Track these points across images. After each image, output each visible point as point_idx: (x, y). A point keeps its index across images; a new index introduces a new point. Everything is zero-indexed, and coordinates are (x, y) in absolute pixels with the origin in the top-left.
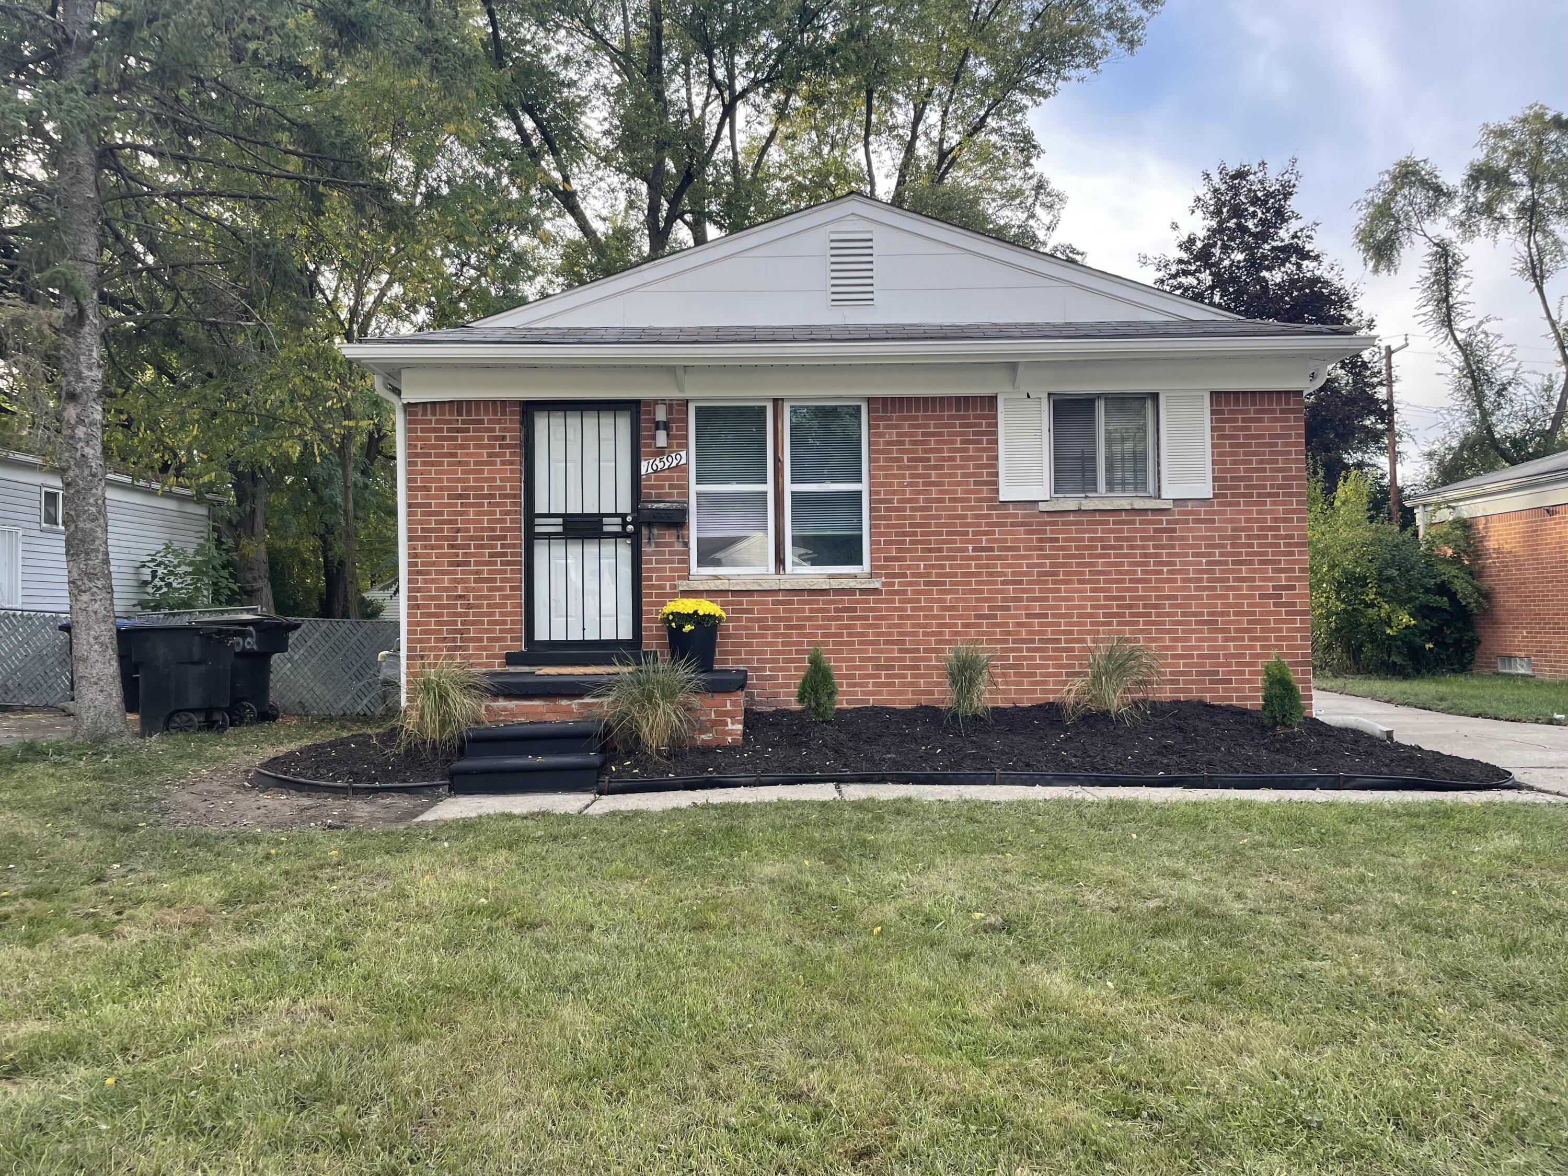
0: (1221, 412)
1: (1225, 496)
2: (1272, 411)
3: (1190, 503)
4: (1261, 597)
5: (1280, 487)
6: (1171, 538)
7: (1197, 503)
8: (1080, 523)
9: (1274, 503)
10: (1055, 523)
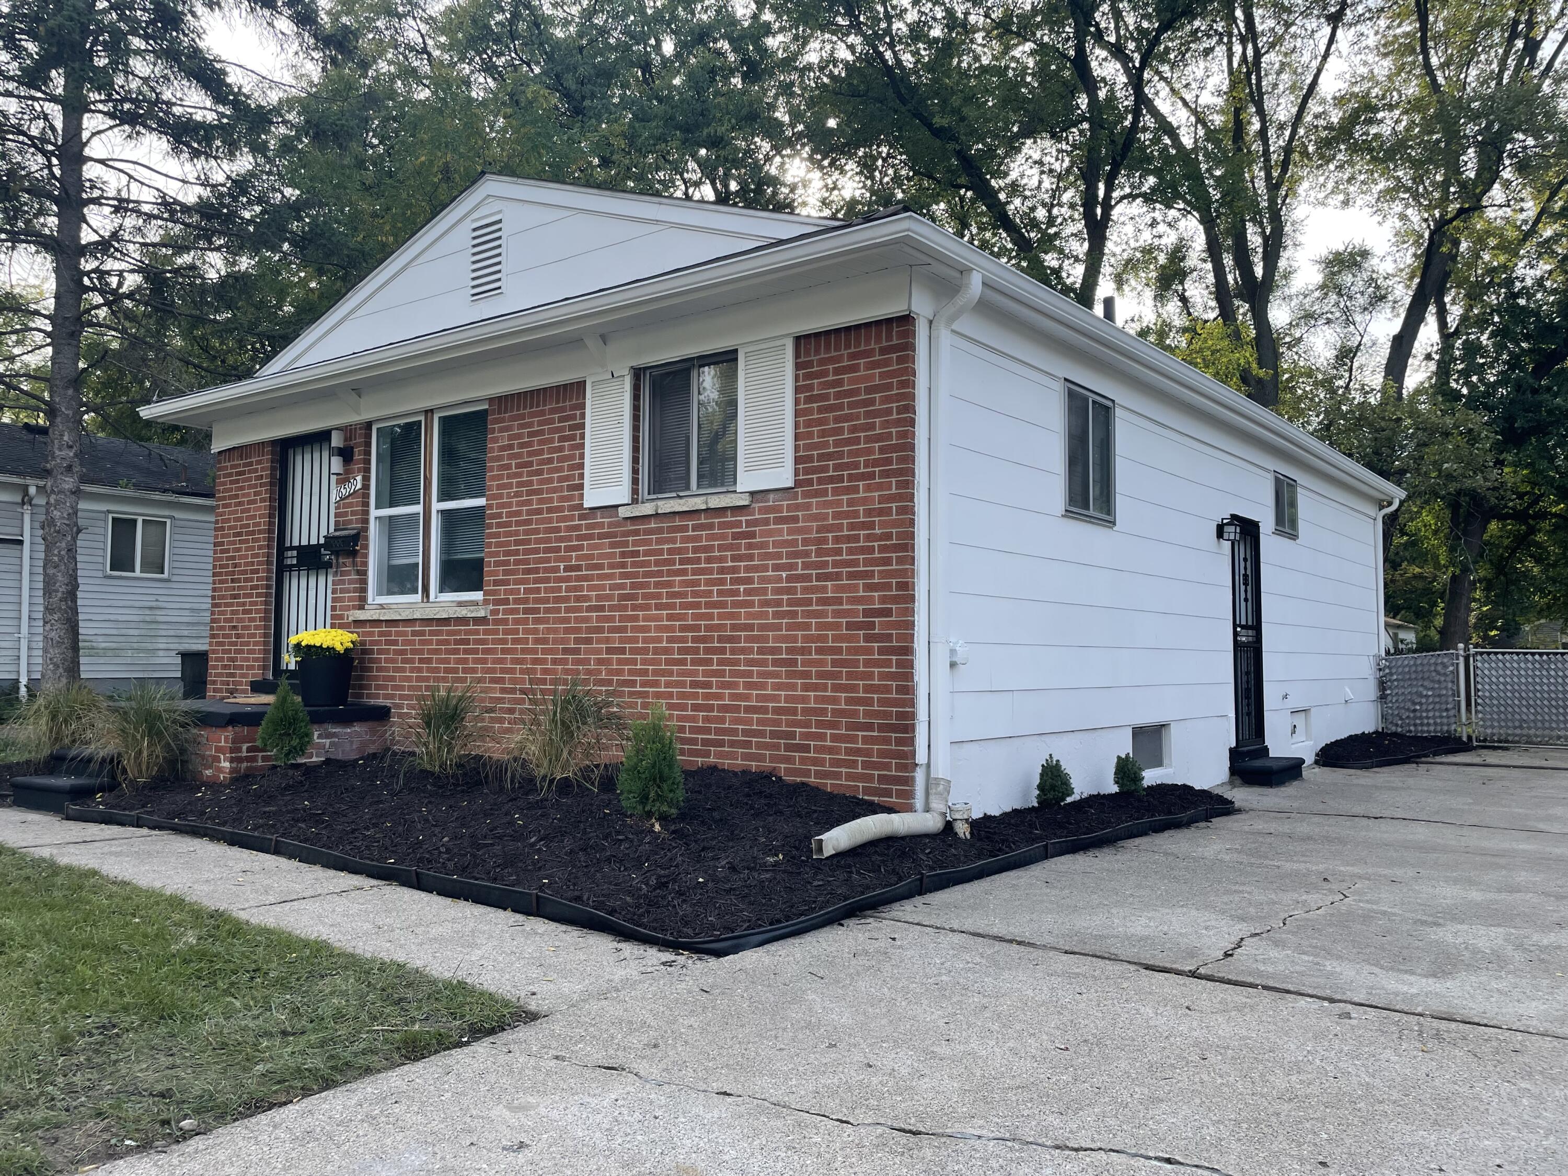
0: (809, 364)
1: (810, 482)
2: (868, 353)
3: (771, 496)
4: (849, 626)
5: (876, 463)
6: (750, 546)
7: (780, 494)
8: (660, 530)
9: (868, 488)
10: (636, 533)
